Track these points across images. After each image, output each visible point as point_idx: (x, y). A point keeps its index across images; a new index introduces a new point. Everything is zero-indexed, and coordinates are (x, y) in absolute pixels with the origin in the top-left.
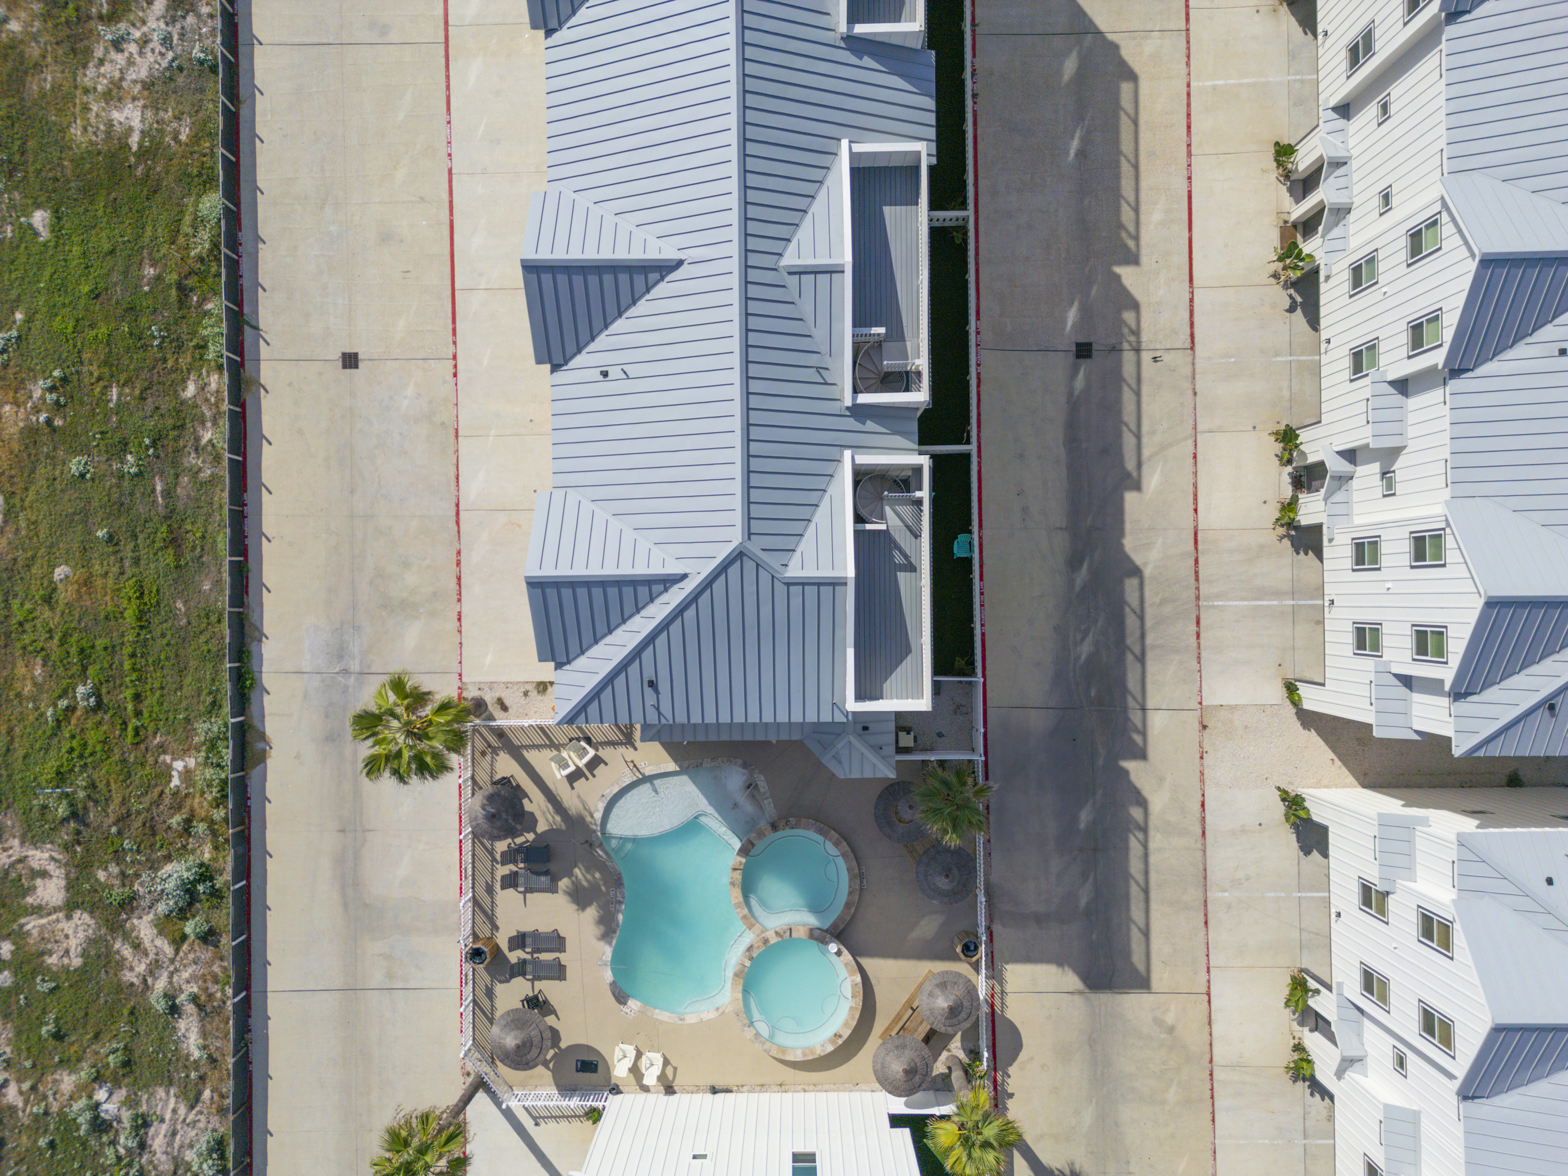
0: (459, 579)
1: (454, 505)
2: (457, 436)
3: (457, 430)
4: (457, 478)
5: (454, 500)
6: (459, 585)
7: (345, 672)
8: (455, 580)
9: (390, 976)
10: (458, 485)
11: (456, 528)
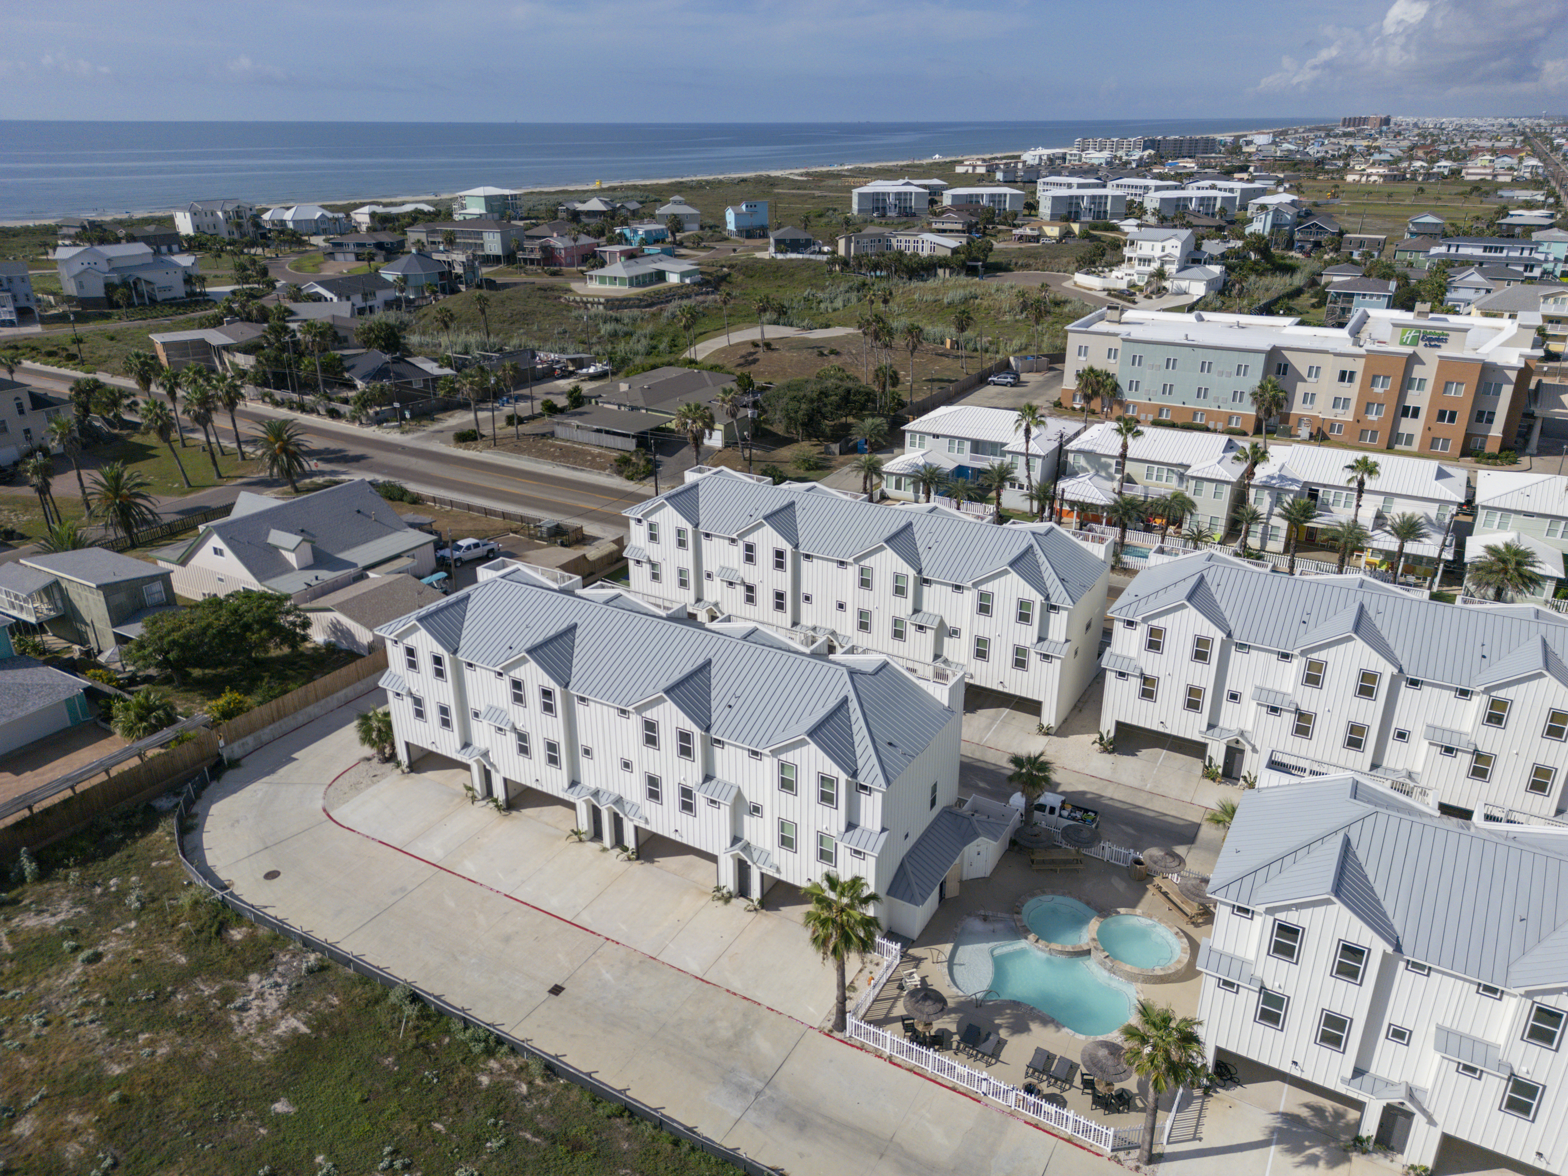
0: (745, 998)
1: (696, 979)
2: (654, 959)
3: (650, 957)
4: (680, 970)
5: (693, 978)
6: (750, 999)
7: (758, 1094)
10: (685, 972)
11: (711, 984)
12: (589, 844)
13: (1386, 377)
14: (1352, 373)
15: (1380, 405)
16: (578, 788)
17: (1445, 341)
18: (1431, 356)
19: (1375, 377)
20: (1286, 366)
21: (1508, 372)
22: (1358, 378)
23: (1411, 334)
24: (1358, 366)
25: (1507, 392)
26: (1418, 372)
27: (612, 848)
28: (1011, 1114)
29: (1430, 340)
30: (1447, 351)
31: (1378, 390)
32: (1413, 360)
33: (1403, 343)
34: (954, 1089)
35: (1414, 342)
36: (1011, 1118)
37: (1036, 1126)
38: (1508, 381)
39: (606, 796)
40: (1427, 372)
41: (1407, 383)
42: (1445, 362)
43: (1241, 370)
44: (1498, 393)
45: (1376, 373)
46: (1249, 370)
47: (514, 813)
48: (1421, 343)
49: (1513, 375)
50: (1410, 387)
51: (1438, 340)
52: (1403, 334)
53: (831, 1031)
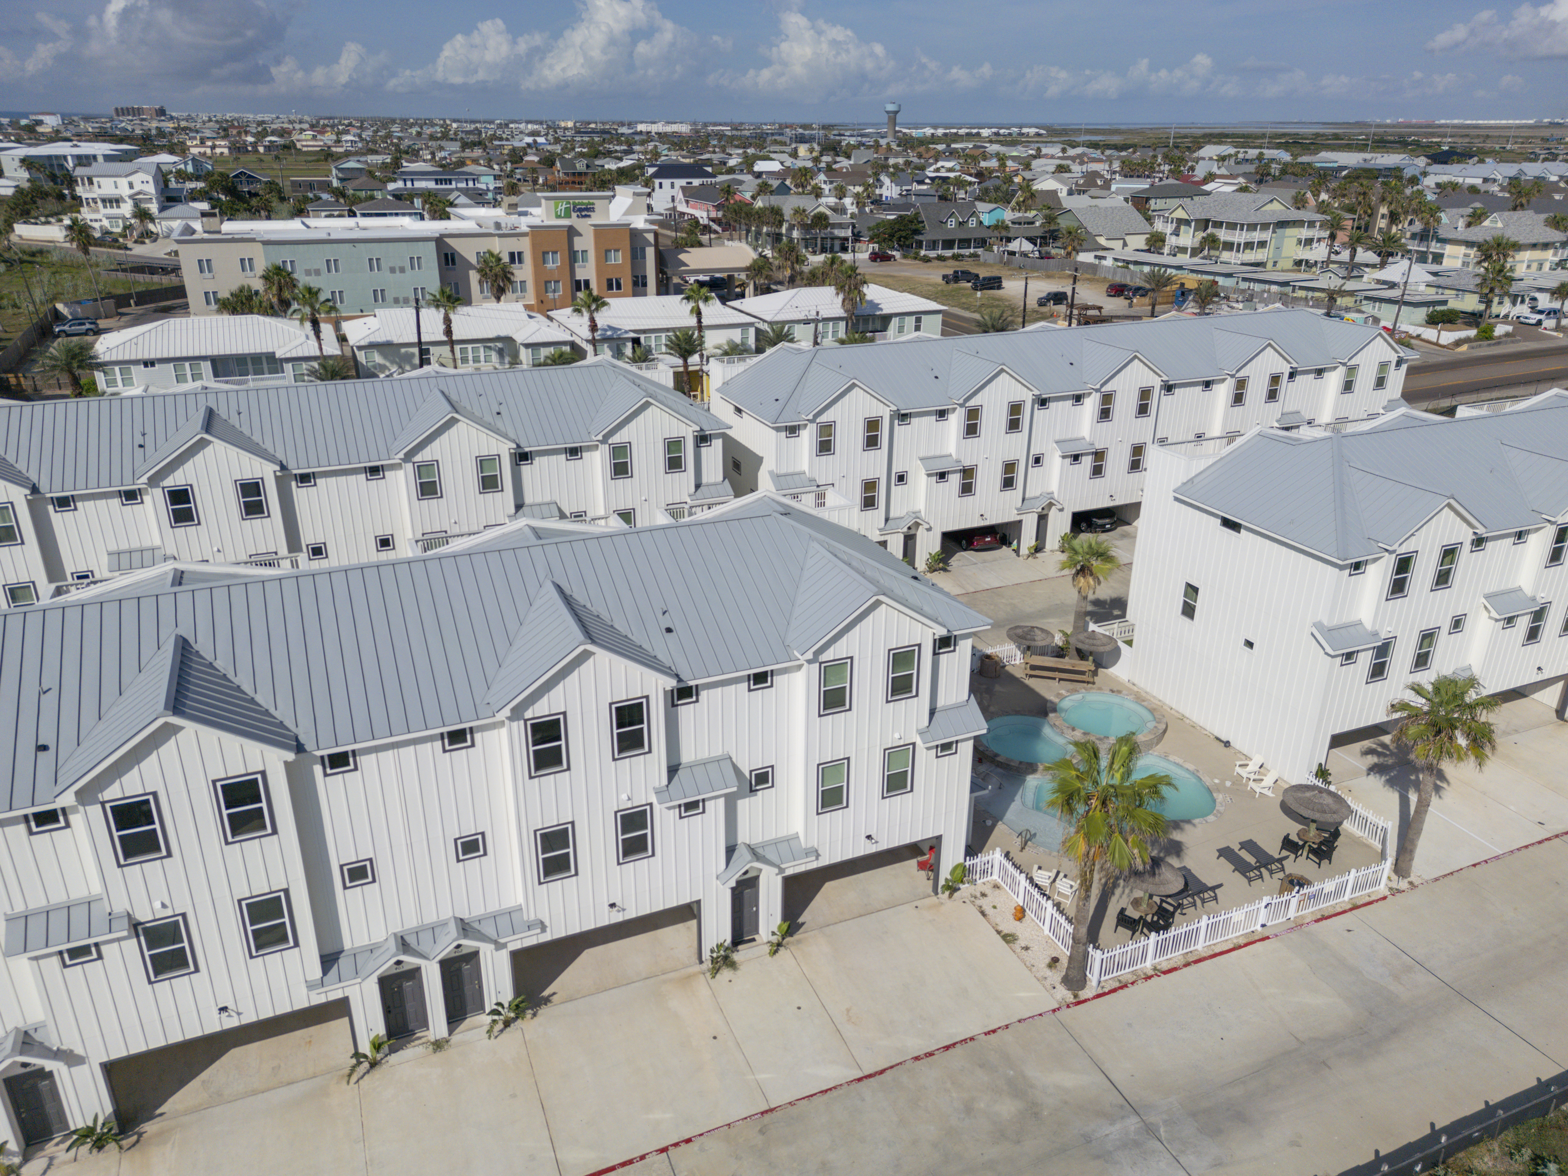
0: (947, 1048)
1: (861, 1083)
2: (771, 1110)
3: (762, 1113)
4: (826, 1091)
5: (855, 1085)
6: (954, 1044)
8: (951, 1051)
9: (1409, 968)
10: (835, 1088)
11: (888, 1072)
12: (394, 1058)
13: (555, 253)
14: (520, 254)
15: (557, 282)
16: (344, 963)
17: (592, 210)
18: (585, 226)
19: (545, 253)
20: (453, 255)
21: (646, 235)
22: (528, 257)
23: (563, 206)
24: (524, 245)
25: (650, 252)
26: (579, 244)
27: (451, 1032)
28: (1298, 925)
29: (580, 210)
30: (596, 219)
31: (550, 265)
32: (572, 232)
33: (558, 217)
35: (568, 215)
36: (1304, 929)
37: (1325, 918)
38: (650, 245)
39: (426, 937)
40: (585, 243)
41: (573, 257)
42: (602, 231)
43: (415, 262)
44: (644, 257)
45: (546, 249)
46: (423, 260)
47: (149, 1128)
48: (574, 215)
49: (650, 237)
50: (575, 261)
51: (587, 209)
52: (556, 207)
53: (1076, 996)
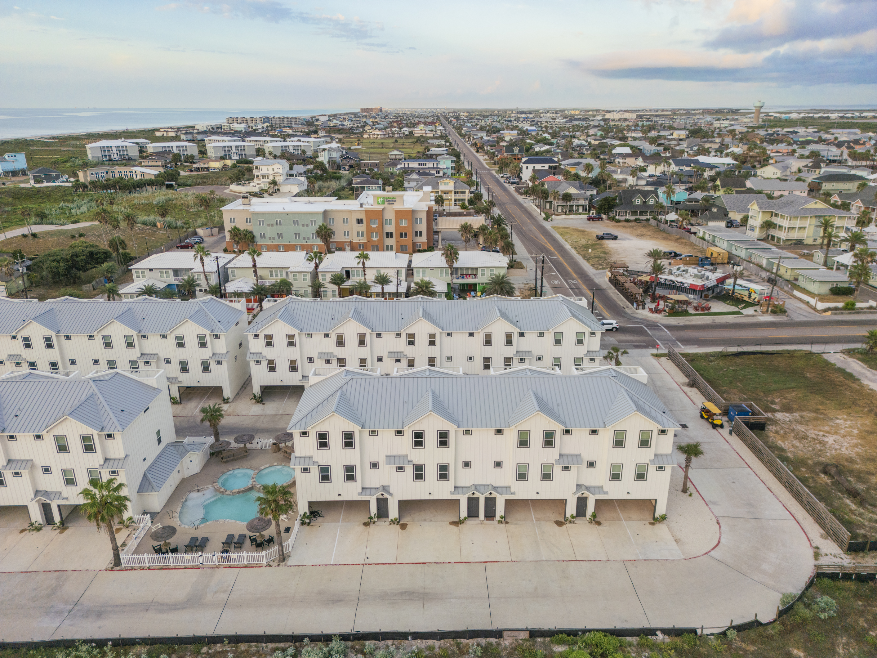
0: (57, 571)
6: (60, 571)
9: (225, 592)
13: (376, 220)
14: (362, 220)
15: (376, 233)
17: (395, 201)
18: (390, 208)
19: (371, 221)
20: (333, 219)
21: (423, 213)
22: (364, 222)
23: (381, 199)
24: (363, 216)
25: (424, 222)
28: (217, 567)
29: (389, 201)
30: (397, 205)
31: (374, 226)
32: (384, 211)
33: (379, 204)
34: (186, 568)
35: (383, 203)
36: (216, 569)
37: (230, 567)
38: (423, 217)
40: (390, 216)
41: (383, 222)
42: (398, 211)
43: (312, 223)
44: (421, 223)
45: (371, 218)
46: (316, 222)
48: (386, 203)
50: (386, 223)
52: (378, 200)
53: (112, 568)
